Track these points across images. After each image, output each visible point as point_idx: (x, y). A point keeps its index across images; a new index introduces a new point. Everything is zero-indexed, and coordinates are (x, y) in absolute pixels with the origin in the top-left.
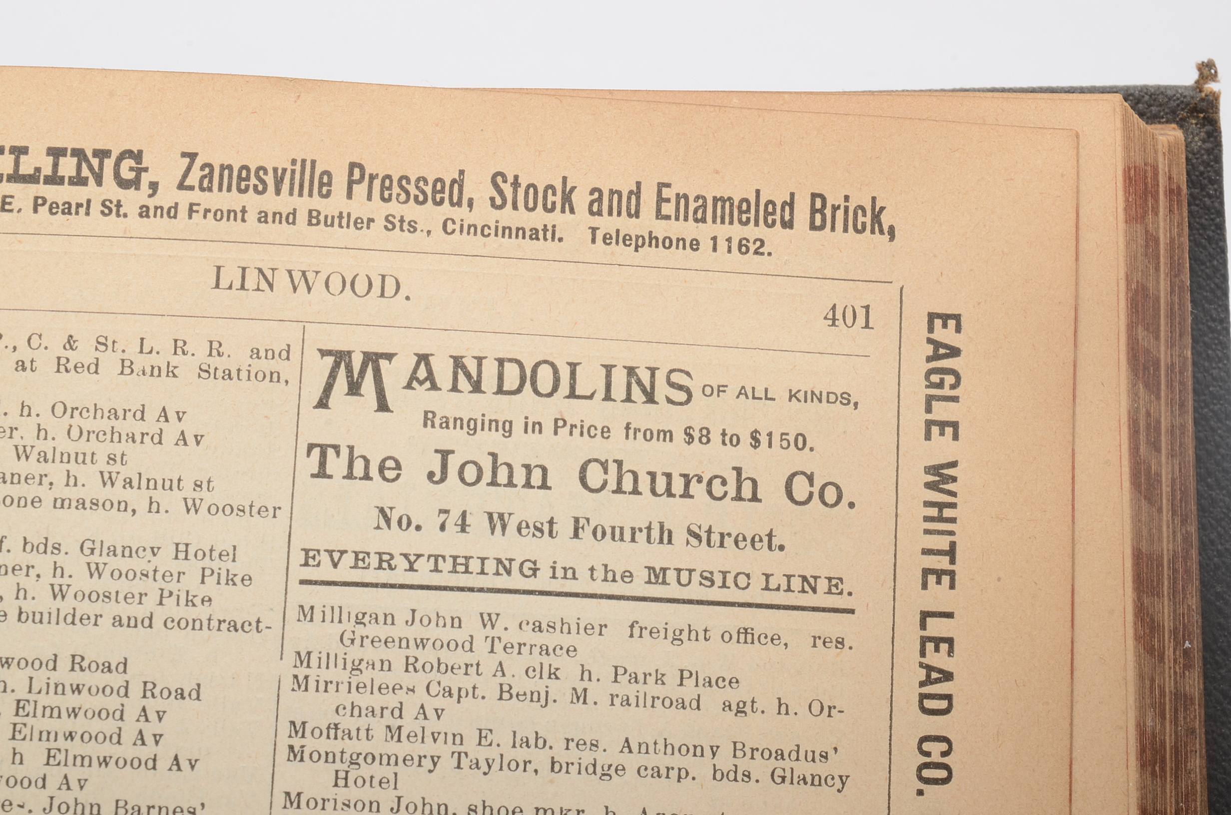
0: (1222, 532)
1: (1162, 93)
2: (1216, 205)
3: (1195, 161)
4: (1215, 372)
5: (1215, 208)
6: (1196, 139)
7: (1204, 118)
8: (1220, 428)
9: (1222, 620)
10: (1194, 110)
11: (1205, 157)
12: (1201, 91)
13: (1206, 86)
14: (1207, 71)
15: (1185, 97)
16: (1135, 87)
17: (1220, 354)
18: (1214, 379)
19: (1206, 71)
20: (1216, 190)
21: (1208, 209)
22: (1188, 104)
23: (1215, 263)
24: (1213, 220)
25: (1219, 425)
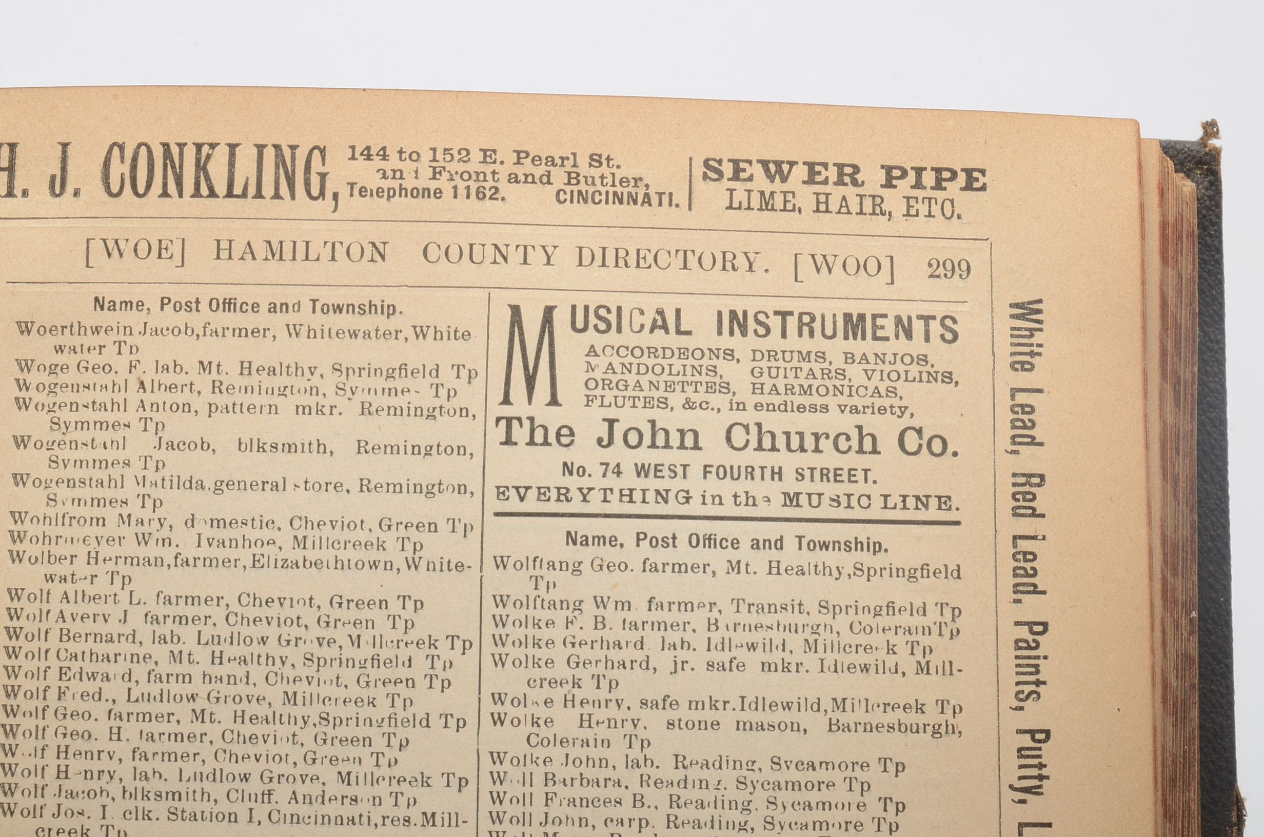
0: (1215, 520)
1: (1172, 147)
2: (1216, 243)
4: (1212, 385)
5: (1214, 246)
7: (1207, 169)
9: (1213, 595)
10: (1200, 162)
11: (1208, 202)
12: (1205, 146)
13: (1210, 142)
14: (1210, 128)
15: (1192, 151)
17: (1216, 370)
18: (1211, 390)
19: (1210, 130)
20: (1216, 231)
21: (1209, 247)
22: (1194, 157)
23: (1214, 292)
24: (1213, 256)
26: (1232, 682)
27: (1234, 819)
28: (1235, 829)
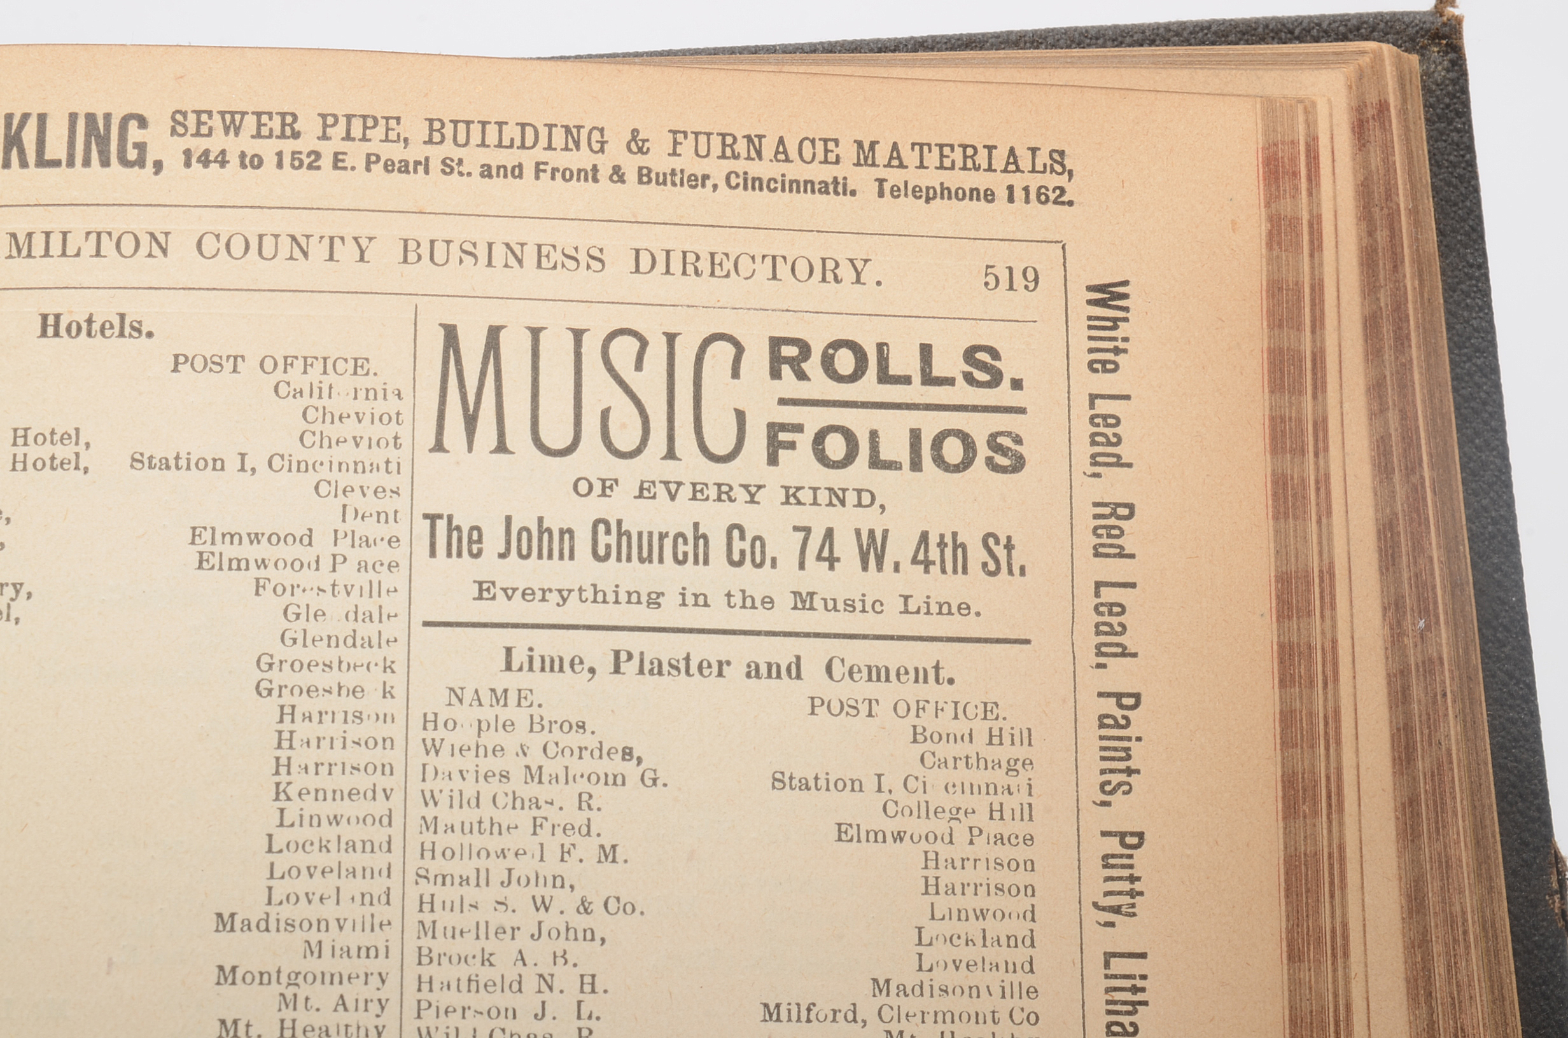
0: (1496, 497)
2: (1465, 139)
3: (1438, 93)
4: (1474, 322)
6: (1440, 68)
7: (1447, 45)
8: (1486, 384)
9: (1502, 594)
10: (1436, 36)
11: (1450, 88)
12: (1441, 16)
13: (1446, 10)
15: (1424, 23)
16: (1369, 14)
20: (1464, 124)
21: (1458, 145)
22: (1428, 31)
25: (1484, 380)
26: (1537, 706)
27: (1555, 886)
28: (1557, 897)
